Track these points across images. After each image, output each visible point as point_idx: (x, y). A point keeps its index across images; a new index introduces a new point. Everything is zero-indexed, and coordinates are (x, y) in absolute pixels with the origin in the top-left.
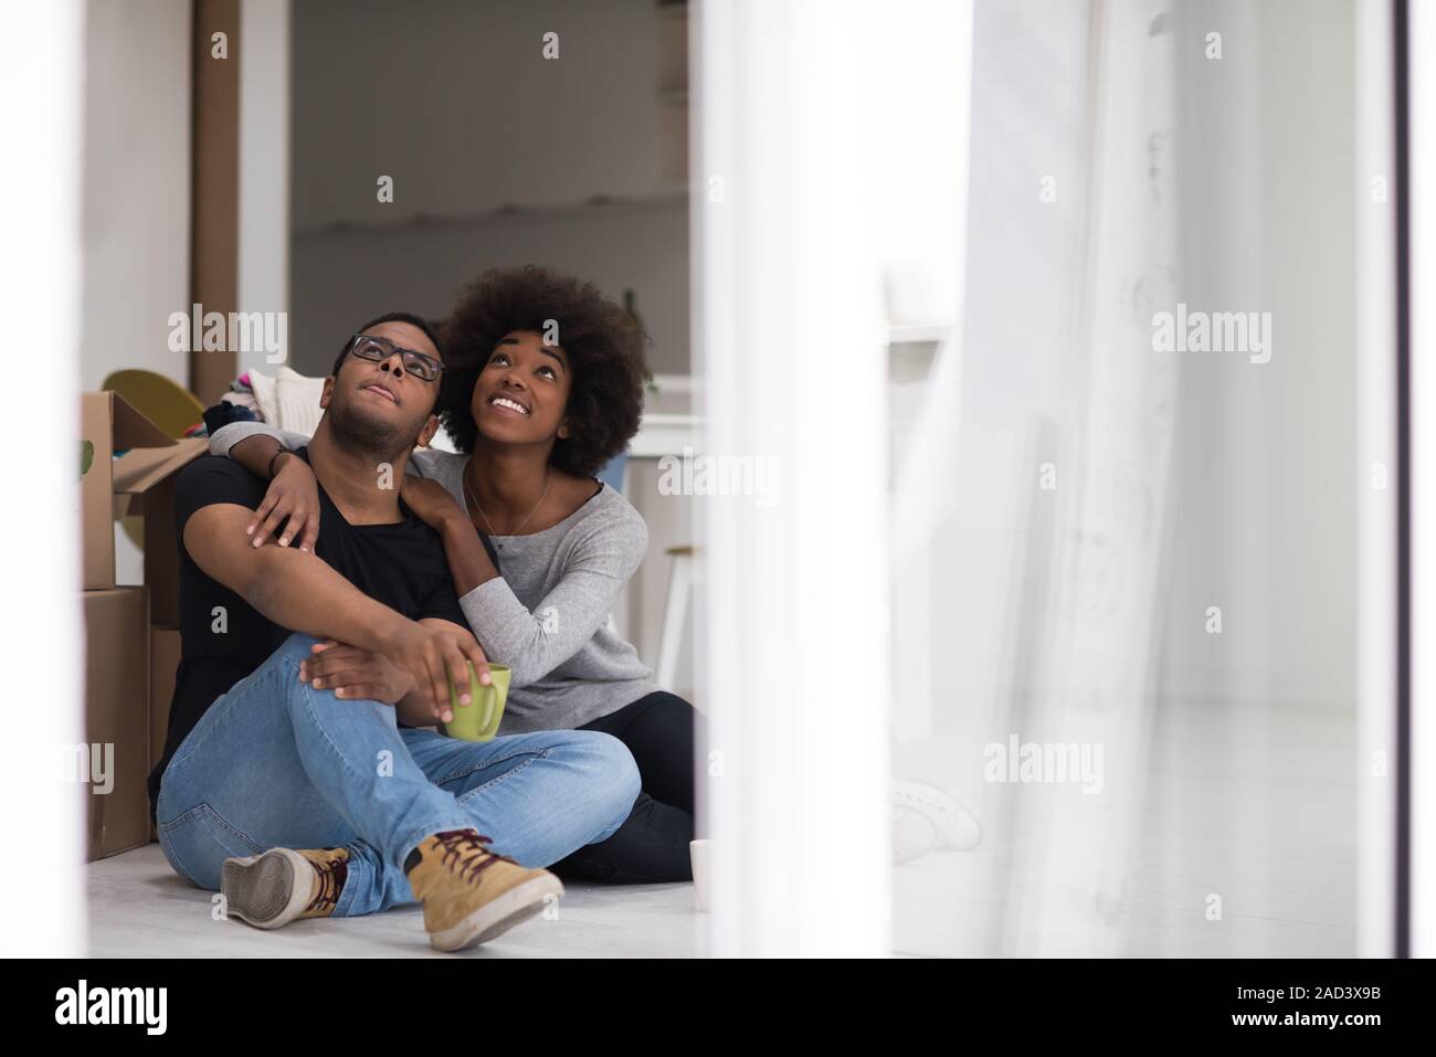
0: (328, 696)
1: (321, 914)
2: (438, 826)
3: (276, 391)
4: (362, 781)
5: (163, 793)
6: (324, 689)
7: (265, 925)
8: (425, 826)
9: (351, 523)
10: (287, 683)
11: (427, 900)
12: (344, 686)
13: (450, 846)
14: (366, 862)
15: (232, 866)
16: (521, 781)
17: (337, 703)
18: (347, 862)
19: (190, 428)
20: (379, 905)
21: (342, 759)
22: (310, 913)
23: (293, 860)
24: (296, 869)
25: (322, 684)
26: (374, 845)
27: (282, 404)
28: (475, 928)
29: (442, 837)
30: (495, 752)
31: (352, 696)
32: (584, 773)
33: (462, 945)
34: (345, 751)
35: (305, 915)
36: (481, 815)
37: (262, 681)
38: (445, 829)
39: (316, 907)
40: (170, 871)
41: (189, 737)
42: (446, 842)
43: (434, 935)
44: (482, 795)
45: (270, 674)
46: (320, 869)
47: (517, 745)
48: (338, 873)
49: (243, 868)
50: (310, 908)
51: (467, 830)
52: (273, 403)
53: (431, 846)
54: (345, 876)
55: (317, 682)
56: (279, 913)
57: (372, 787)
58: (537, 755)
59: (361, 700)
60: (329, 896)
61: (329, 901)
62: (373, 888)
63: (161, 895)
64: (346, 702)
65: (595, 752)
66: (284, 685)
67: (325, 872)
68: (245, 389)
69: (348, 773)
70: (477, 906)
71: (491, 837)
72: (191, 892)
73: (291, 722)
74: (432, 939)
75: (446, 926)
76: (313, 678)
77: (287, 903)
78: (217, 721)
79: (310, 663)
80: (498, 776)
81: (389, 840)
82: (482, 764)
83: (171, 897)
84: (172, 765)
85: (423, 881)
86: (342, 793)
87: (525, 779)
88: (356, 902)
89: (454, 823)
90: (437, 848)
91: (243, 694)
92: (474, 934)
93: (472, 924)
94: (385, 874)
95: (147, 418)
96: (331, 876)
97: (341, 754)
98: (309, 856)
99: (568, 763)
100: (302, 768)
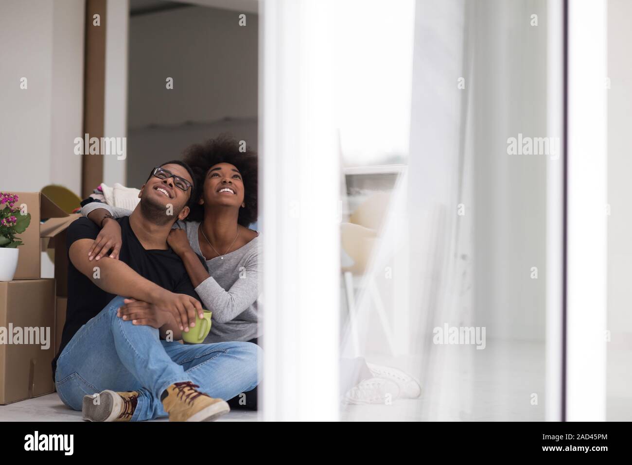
0: (129, 323)
1: (125, 420)
2: (176, 380)
3: (113, 193)
4: (143, 360)
5: (58, 368)
6: (128, 321)
8: (170, 380)
9: (146, 249)
10: (112, 318)
11: (171, 412)
12: (136, 319)
13: (181, 389)
14: (146, 398)
15: (86, 399)
17: (134, 327)
18: (138, 397)
19: (76, 209)
20: (151, 416)
21: (135, 351)
22: (121, 419)
23: (113, 395)
24: (114, 399)
25: (127, 318)
26: (149, 389)
27: (116, 198)
29: (177, 385)
30: (204, 351)
31: (140, 323)
32: (242, 360)
34: (136, 347)
35: (118, 420)
36: (197, 378)
37: (101, 318)
38: (178, 382)
39: (123, 417)
40: (61, 403)
41: (69, 343)
42: (179, 387)
44: (198, 369)
45: (104, 315)
46: (125, 399)
47: (213, 348)
48: (133, 402)
49: (91, 399)
50: (120, 417)
51: (188, 382)
52: (111, 198)
53: (172, 388)
54: (137, 403)
56: (106, 419)
57: (147, 363)
58: (222, 352)
59: (144, 325)
60: (129, 412)
62: (149, 409)
63: (56, 412)
64: (137, 326)
65: (248, 351)
66: (110, 319)
67: (128, 401)
68: (100, 193)
69: (137, 357)
70: (192, 414)
71: (200, 385)
72: (69, 411)
73: (113, 336)
76: (123, 315)
77: (110, 414)
78: (81, 336)
79: (122, 309)
80: (205, 361)
81: (154, 387)
82: (198, 356)
83: (60, 413)
84: (62, 356)
85: (169, 404)
86: (134, 366)
87: (216, 362)
88: (141, 415)
89: (183, 379)
90: (175, 390)
91: (92, 324)
94: (154, 402)
95: (55, 204)
96: (130, 403)
97: (134, 349)
98: (121, 394)
99: (236, 356)
100: (118, 357)
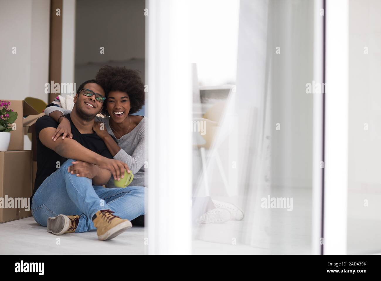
0: (75, 176)
1: (72, 232)
3: (66, 101)
4: (82, 197)
5: (33, 202)
6: (74, 174)
7: (57, 234)
8: (98, 208)
9: (81, 133)
11: (98, 227)
12: (79, 173)
14: (84, 219)
15: (50, 219)
16: (124, 199)
17: (77, 178)
18: (79, 219)
20: (87, 230)
21: (78, 192)
22: (69, 231)
23: (65, 217)
24: (65, 220)
25: (73, 172)
27: (67, 105)
28: (109, 234)
29: (102, 211)
31: (81, 176)
32: (140, 197)
33: (106, 239)
34: (78, 190)
35: (68, 232)
36: (114, 208)
37: (58, 173)
38: (102, 209)
39: (71, 230)
41: (40, 187)
43: (99, 236)
44: (114, 202)
45: (60, 171)
47: (123, 190)
48: (76, 221)
49: (52, 220)
50: (69, 230)
52: (64, 104)
53: (99, 213)
54: (78, 222)
55: (72, 172)
56: (61, 231)
57: (85, 198)
58: (128, 192)
59: (83, 177)
61: (74, 229)
62: (85, 225)
63: (33, 228)
64: (79, 177)
65: (143, 192)
66: (64, 173)
67: (73, 221)
68: (58, 100)
69: (79, 195)
70: (110, 228)
72: (40, 227)
73: (65, 183)
74: (99, 237)
75: (102, 234)
77: (63, 228)
78: (47, 184)
79: (71, 167)
82: (114, 195)
83: (34, 228)
84: (35, 194)
85: (97, 223)
86: (77, 200)
87: (125, 198)
88: (81, 229)
89: (105, 208)
90: (101, 214)
91: (53, 176)
92: (109, 236)
93: (108, 233)
94: (88, 222)
95: (32, 107)
96: (75, 222)
98: (69, 217)
99: (136, 195)
100: (68, 195)
